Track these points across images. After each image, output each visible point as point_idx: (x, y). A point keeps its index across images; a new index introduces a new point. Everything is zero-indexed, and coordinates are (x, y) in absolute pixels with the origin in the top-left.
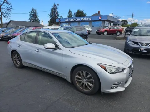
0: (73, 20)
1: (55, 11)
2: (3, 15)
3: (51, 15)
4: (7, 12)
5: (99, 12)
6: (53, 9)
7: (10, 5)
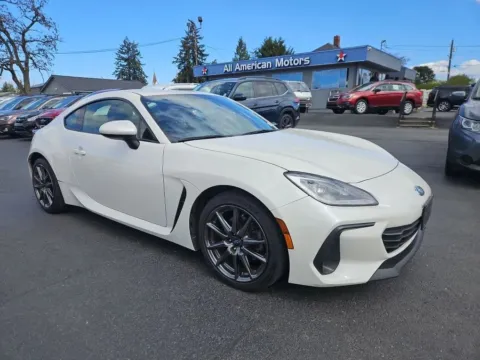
0: (248, 67)
2: (30, 61)
3: (182, 58)
4: (44, 51)
5: (337, 39)
6: (186, 39)
7: (52, 29)
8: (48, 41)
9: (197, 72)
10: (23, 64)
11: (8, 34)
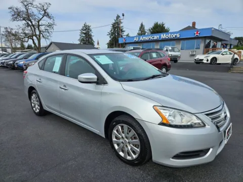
0: (147, 38)
1: (118, 27)
2: (41, 35)
3: (112, 33)
4: (47, 30)
5: (194, 24)
6: (115, 23)
7: (52, 20)
8: (50, 26)
9: (121, 41)
10: (38, 36)
11: (32, 22)
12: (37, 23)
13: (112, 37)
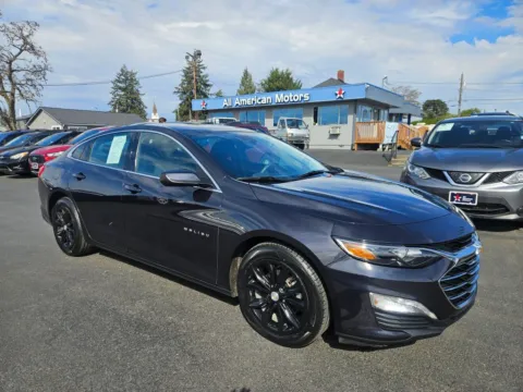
1: (198, 77)
2: (17, 92)
3: (184, 89)
4: (31, 80)
5: (341, 74)
10: (8, 94)
12: (7, 66)
13: (184, 96)
